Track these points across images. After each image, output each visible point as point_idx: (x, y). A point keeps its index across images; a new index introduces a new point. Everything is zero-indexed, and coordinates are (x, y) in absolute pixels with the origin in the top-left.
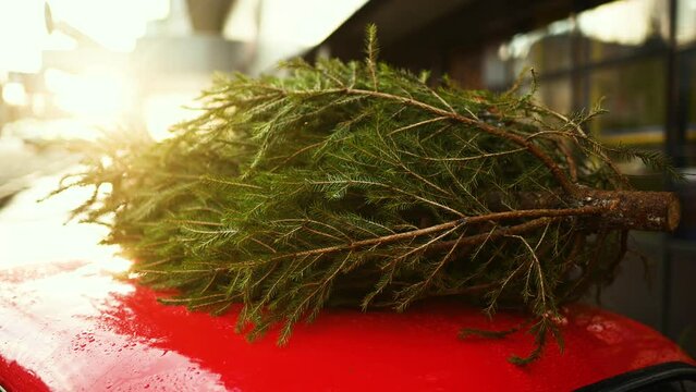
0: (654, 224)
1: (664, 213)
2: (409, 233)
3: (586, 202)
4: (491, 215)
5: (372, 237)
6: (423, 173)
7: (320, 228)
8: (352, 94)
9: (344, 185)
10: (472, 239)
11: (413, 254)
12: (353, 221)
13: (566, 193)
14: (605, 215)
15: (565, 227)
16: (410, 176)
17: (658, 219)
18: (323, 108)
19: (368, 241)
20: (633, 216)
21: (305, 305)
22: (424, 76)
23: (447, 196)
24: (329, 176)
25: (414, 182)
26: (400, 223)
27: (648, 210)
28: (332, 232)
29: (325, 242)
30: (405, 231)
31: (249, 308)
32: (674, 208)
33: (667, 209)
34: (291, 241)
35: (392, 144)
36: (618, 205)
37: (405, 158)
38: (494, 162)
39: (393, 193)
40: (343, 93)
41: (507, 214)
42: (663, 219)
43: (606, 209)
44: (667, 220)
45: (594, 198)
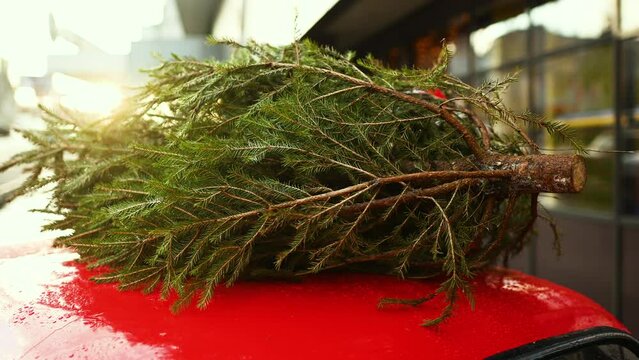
0: (560, 184)
1: (569, 174)
2: (324, 195)
3: (496, 167)
4: (403, 176)
5: (289, 200)
6: (340, 137)
7: (240, 193)
8: (277, 67)
9: (263, 150)
10: (386, 201)
11: (326, 214)
12: (271, 185)
13: (478, 159)
14: (514, 178)
15: (475, 189)
16: (327, 140)
17: (564, 180)
18: (248, 81)
19: (284, 204)
20: (541, 178)
21: (225, 268)
22: (350, 55)
23: (363, 159)
24: (249, 143)
25: (330, 147)
26: (317, 186)
27: (555, 172)
28: (251, 197)
29: (244, 207)
30: (320, 192)
31: (172, 275)
32: (578, 170)
33: (571, 170)
34: (209, 205)
35: (310, 112)
36: (526, 168)
37: (323, 123)
38: (407, 127)
39: (310, 157)
40: (268, 66)
41: (418, 174)
42: (568, 180)
43: (514, 173)
44: (572, 180)
45: (504, 163)
